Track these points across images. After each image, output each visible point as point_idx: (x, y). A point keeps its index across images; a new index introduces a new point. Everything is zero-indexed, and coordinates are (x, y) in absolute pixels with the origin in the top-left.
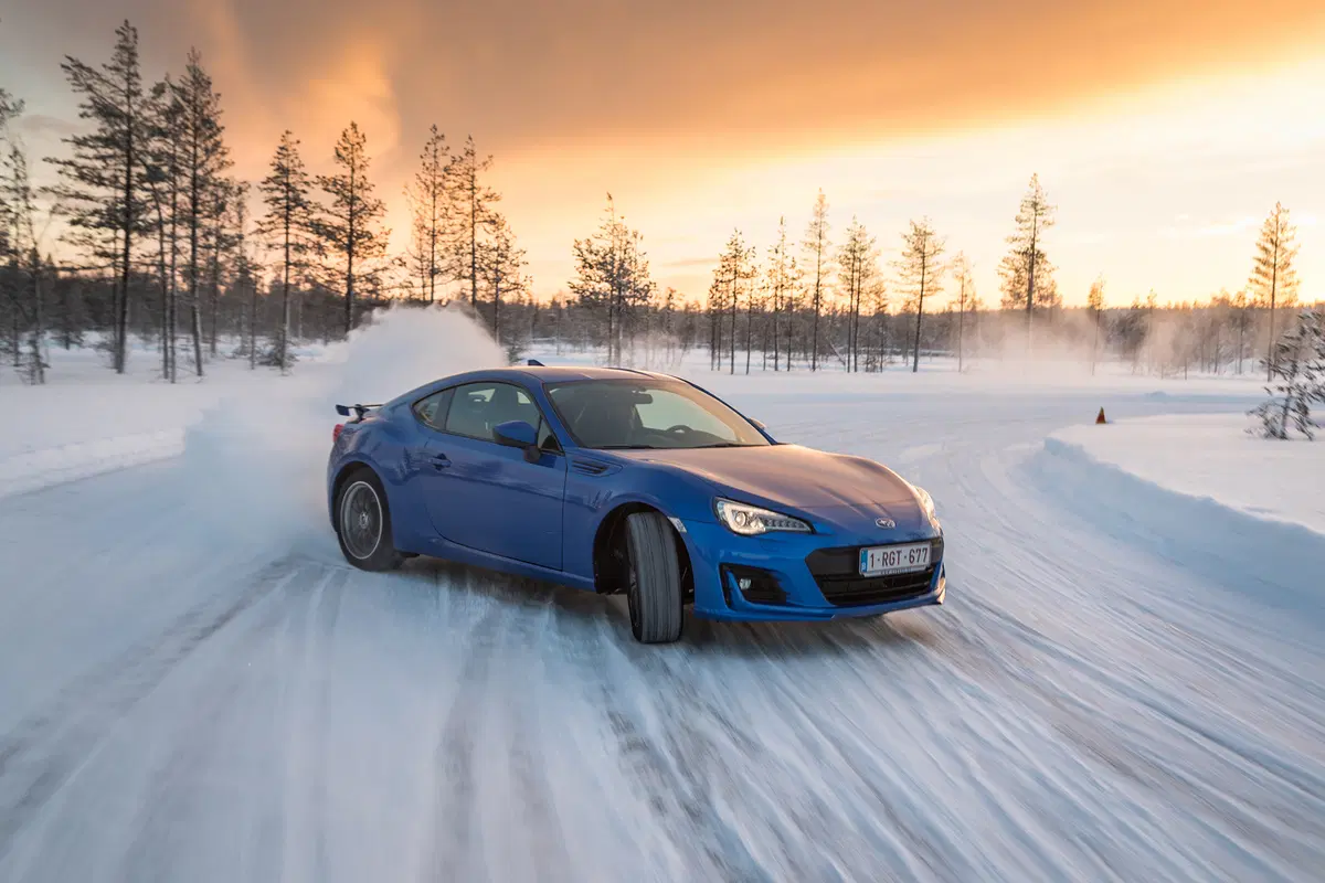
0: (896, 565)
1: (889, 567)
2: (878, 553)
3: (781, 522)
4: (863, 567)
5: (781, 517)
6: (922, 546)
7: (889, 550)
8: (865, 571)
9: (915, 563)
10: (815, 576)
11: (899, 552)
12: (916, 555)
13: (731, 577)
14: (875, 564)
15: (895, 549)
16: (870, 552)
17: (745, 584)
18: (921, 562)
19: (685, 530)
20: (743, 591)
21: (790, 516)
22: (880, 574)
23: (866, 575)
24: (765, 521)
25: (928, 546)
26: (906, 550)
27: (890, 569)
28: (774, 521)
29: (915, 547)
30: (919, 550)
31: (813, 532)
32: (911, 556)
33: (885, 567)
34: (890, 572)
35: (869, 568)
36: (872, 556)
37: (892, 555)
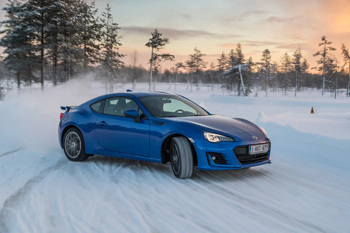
0: (259, 151)
1: (257, 151)
2: (254, 147)
3: (224, 138)
4: (250, 151)
5: (224, 136)
6: (266, 145)
7: (257, 146)
8: (251, 153)
9: (264, 150)
10: (236, 155)
11: (260, 147)
12: (264, 148)
14: (253, 150)
15: (259, 146)
16: (252, 147)
17: (214, 158)
18: (266, 150)
19: (194, 142)
20: (214, 161)
21: (226, 136)
22: (255, 154)
23: (251, 154)
24: (219, 138)
27: (258, 152)
28: (222, 138)
29: (264, 145)
30: (265, 146)
31: (234, 141)
32: (263, 148)
33: (256, 152)
34: (258, 153)
35: (252, 152)
36: (252, 148)
37: (258, 148)
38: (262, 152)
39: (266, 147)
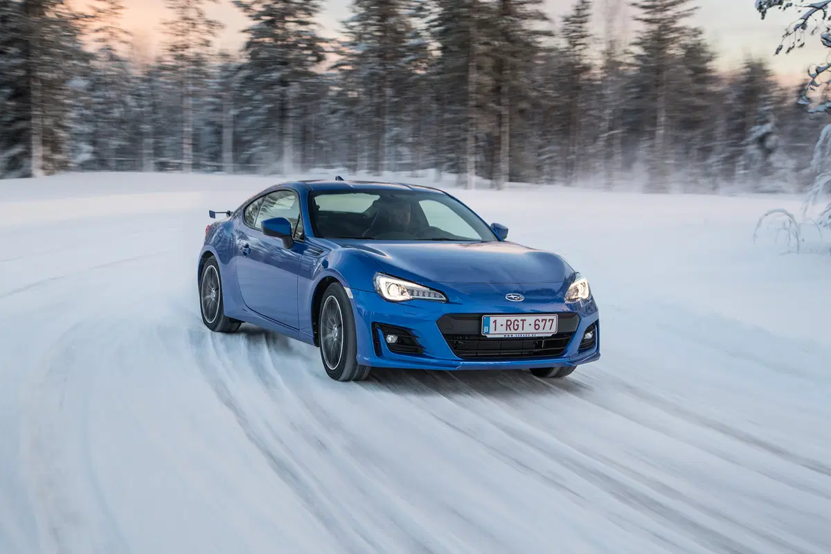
0: (520, 330)
1: (513, 331)
2: (502, 320)
3: (424, 293)
4: (485, 329)
5: (425, 288)
6: (548, 317)
7: (513, 318)
8: (488, 333)
9: (541, 330)
10: (445, 336)
11: (523, 320)
12: (542, 324)
13: (380, 331)
14: (497, 327)
15: (519, 318)
16: (492, 319)
17: (391, 339)
18: (547, 330)
19: (352, 297)
20: (389, 345)
21: (431, 289)
22: (503, 336)
23: (488, 336)
24: (412, 292)
25: (555, 318)
26: (530, 319)
27: (513, 333)
28: (418, 292)
29: (540, 318)
30: (546, 320)
31: (447, 302)
32: (535, 325)
33: (509, 331)
34: (514, 336)
35: (492, 331)
36: (495, 322)
37: (516, 322)
38: (531, 335)
39: (548, 324)
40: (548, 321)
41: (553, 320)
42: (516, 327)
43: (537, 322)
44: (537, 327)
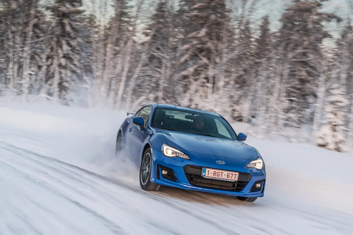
0: (220, 177)
2: (212, 171)
3: (181, 155)
4: (204, 174)
5: (182, 153)
6: (234, 173)
7: (217, 171)
8: (205, 176)
9: (230, 179)
10: (186, 174)
11: (222, 173)
12: (231, 176)
13: (160, 168)
14: (209, 173)
15: (220, 171)
16: (207, 170)
17: (164, 172)
18: (233, 178)
20: (163, 175)
21: (184, 153)
22: (212, 178)
24: (176, 153)
25: (237, 174)
26: (226, 173)
27: (216, 177)
28: (179, 154)
29: (231, 173)
30: (233, 174)
31: (190, 160)
32: (228, 175)
33: (214, 176)
34: (217, 179)
35: (207, 175)
37: (218, 173)
38: (225, 180)
39: (234, 176)
40: (234, 175)
41: (236, 175)
42: (218, 175)
43: (229, 175)
44: (228, 177)
